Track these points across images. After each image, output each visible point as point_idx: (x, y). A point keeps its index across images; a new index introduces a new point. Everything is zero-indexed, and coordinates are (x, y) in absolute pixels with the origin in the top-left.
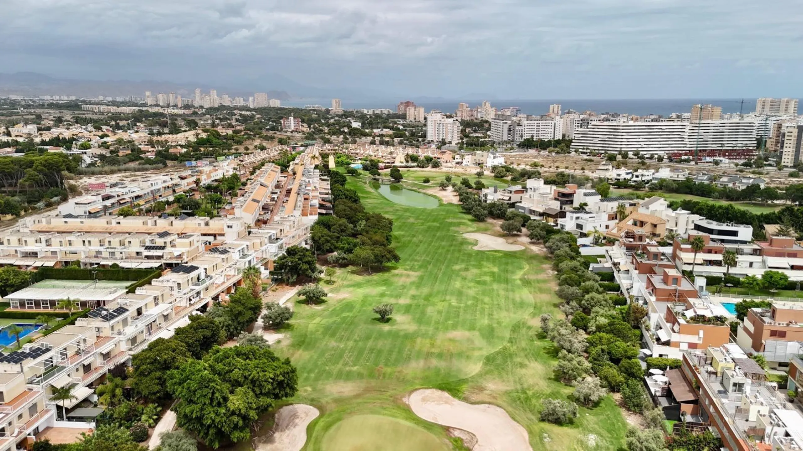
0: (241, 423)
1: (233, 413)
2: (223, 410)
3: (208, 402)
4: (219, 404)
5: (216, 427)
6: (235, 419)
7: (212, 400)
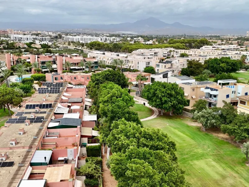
0: (222, 70)
1: (221, 67)
2: (218, 66)
3: (215, 63)
4: (218, 65)
5: (216, 68)
6: (221, 68)
7: (217, 63)
